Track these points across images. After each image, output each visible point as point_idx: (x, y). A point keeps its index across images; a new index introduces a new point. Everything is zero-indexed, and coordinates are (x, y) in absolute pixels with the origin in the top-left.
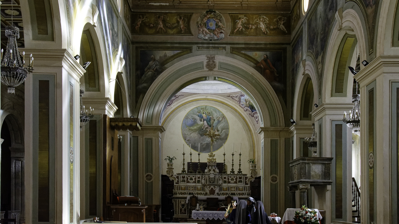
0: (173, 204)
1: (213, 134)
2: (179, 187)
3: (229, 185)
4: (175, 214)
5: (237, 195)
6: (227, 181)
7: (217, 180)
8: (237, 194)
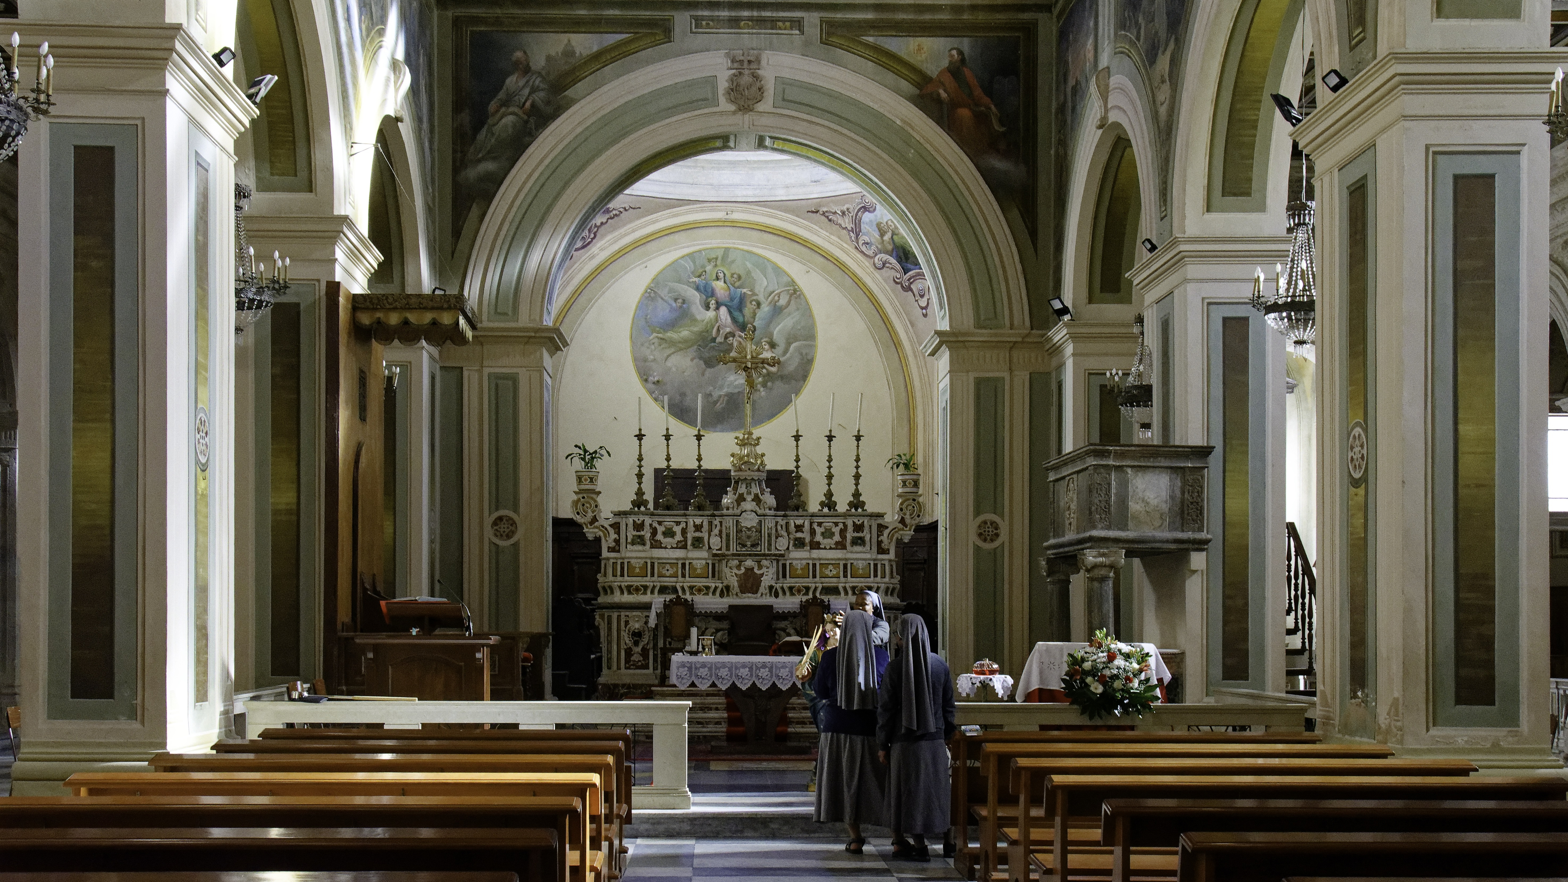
0: (597, 629)
1: (752, 357)
2: (622, 564)
3: (816, 553)
4: (605, 671)
5: (846, 593)
6: (807, 540)
7: (769, 535)
8: (845, 588)
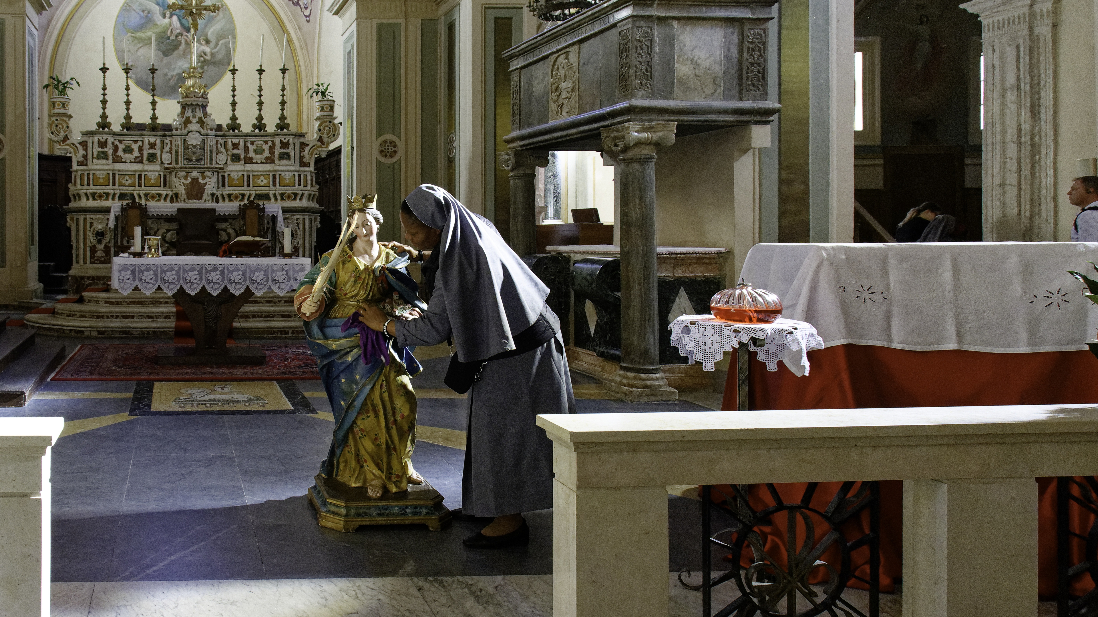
0: (69, 230)
1: (197, 5)
2: (88, 175)
3: (249, 167)
4: (75, 265)
5: (276, 199)
6: (242, 156)
7: (211, 152)
8: (275, 195)
